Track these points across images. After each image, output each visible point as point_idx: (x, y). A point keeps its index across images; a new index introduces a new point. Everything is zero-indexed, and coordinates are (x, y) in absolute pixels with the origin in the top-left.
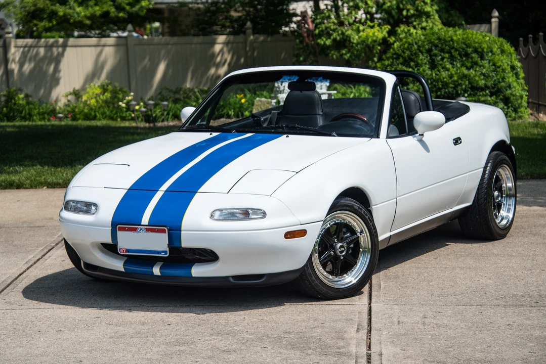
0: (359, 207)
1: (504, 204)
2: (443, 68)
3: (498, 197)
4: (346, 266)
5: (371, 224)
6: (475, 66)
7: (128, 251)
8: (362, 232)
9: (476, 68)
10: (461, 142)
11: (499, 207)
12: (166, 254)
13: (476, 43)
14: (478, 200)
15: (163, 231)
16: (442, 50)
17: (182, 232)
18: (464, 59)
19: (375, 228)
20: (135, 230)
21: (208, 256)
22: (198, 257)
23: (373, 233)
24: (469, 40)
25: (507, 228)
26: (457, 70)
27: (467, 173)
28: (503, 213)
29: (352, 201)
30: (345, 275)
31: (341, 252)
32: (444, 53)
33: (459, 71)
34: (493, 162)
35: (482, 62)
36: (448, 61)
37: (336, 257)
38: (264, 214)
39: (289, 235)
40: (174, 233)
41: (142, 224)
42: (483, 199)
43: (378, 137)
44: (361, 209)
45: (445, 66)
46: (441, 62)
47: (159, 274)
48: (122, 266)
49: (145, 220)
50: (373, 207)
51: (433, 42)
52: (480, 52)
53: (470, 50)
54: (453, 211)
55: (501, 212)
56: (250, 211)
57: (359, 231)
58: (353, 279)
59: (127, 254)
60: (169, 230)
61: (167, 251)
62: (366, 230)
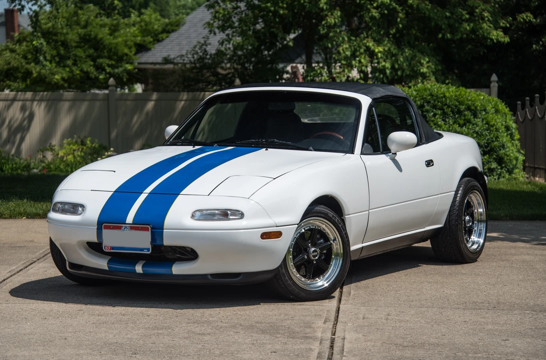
0: (333, 215)
1: (475, 231)
2: (435, 124)
3: (469, 221)
4: (318, 270)
5: (344, 233)
6: (468, 124)
7: (113, 248)
8: (335, 240)
9: (470, 125)
10: (433, 165)
11: (470, 232)
12: (149, 251)
13: (470, 100)
14: (449, 221)
15: (146, 229)
16: (434, 107)
17: (164, 230)
18: (457, 116)
19: (347, 237)
20: (120, 228)
21: (189, 255)
22: (178, 255)
23: (346, 243)
24: (462, 97)
25: (478, 253)
26: (450, 127)
27: (438, 195)
28: (474, 238)
29: (327, 209)
30: (317, 279)
31: (314, 256)
32: (436, 109)
33: (451, 128)
34: (464, 186)
35: (475, 120)
36: (440, 118)
37: (309, 261)
38: (241, 215)
39: (265, 236)
40: (157, 230)
41: (126, 223)
42: (454, 220)
43: (352, 152)
44: (335, 218)
45: (437, 122)
46: (433, 119)
47: (141, 272)
48: (106, 265)
49: (130, 218)
50: (346, 216)
51: (425, 98)
52: (473, 110)
53: (463, 108)
54: (425, 231)
55: (472, 237)
56: (229, 212)
57: (332, 238)
58: (325, 282)
59: (112, 251)
60: (152, 228)
61: (149, 249)
62: (339, 238)
